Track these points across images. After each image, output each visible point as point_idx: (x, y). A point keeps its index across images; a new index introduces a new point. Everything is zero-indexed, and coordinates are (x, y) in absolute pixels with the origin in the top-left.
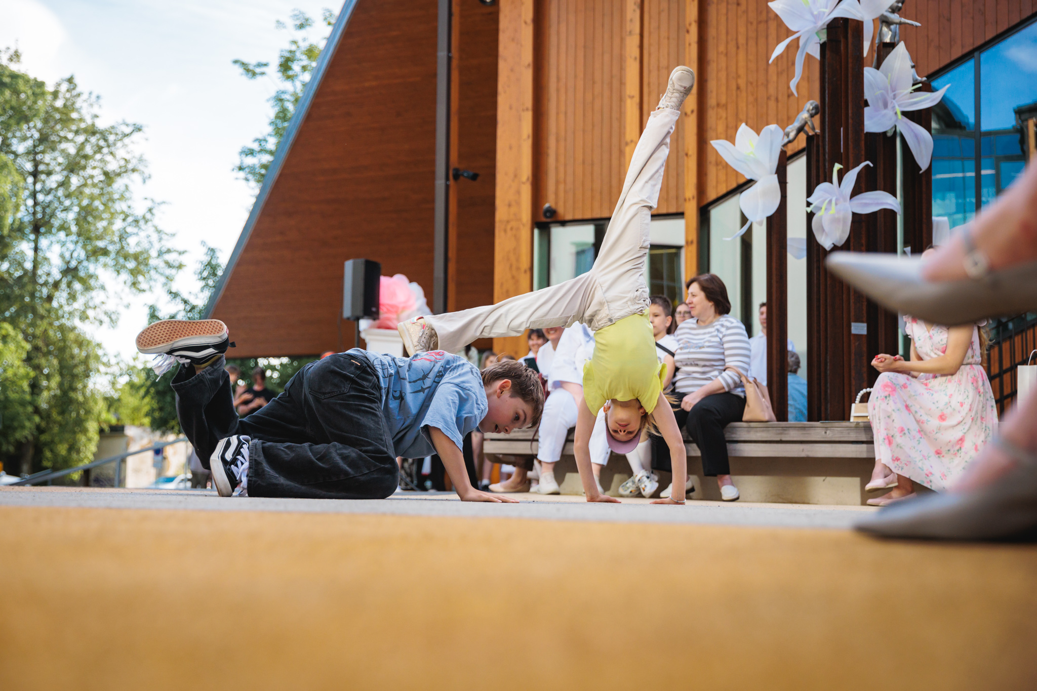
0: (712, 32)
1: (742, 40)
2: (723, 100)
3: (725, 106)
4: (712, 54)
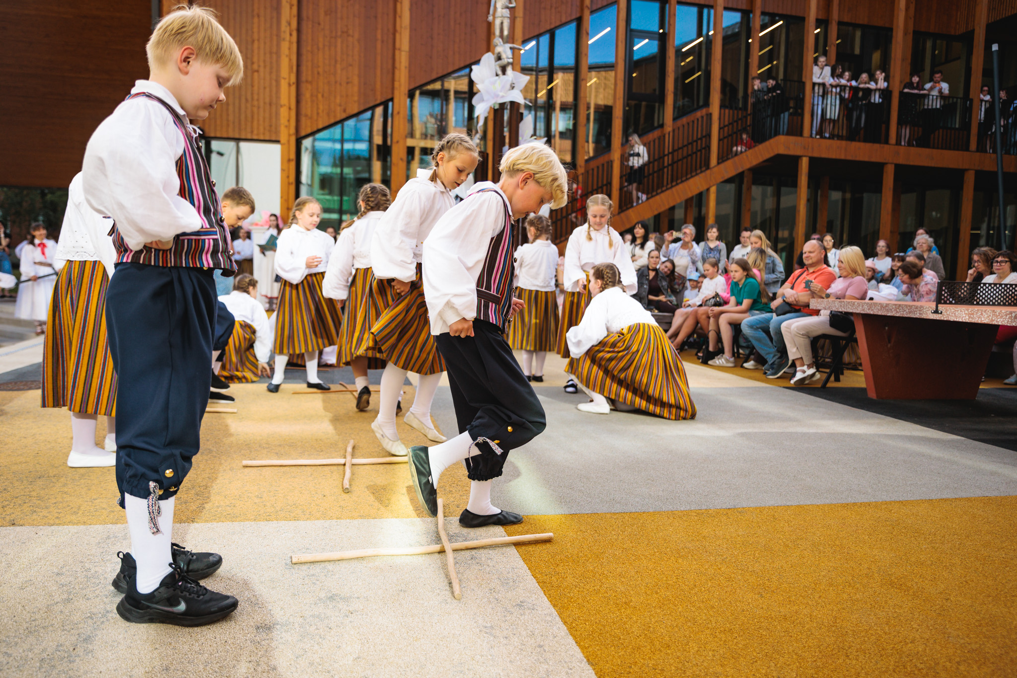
0: (304, 37)
1: (321, 45)
2: (310, 79)
3: (311, 83)
4: (304, 51)
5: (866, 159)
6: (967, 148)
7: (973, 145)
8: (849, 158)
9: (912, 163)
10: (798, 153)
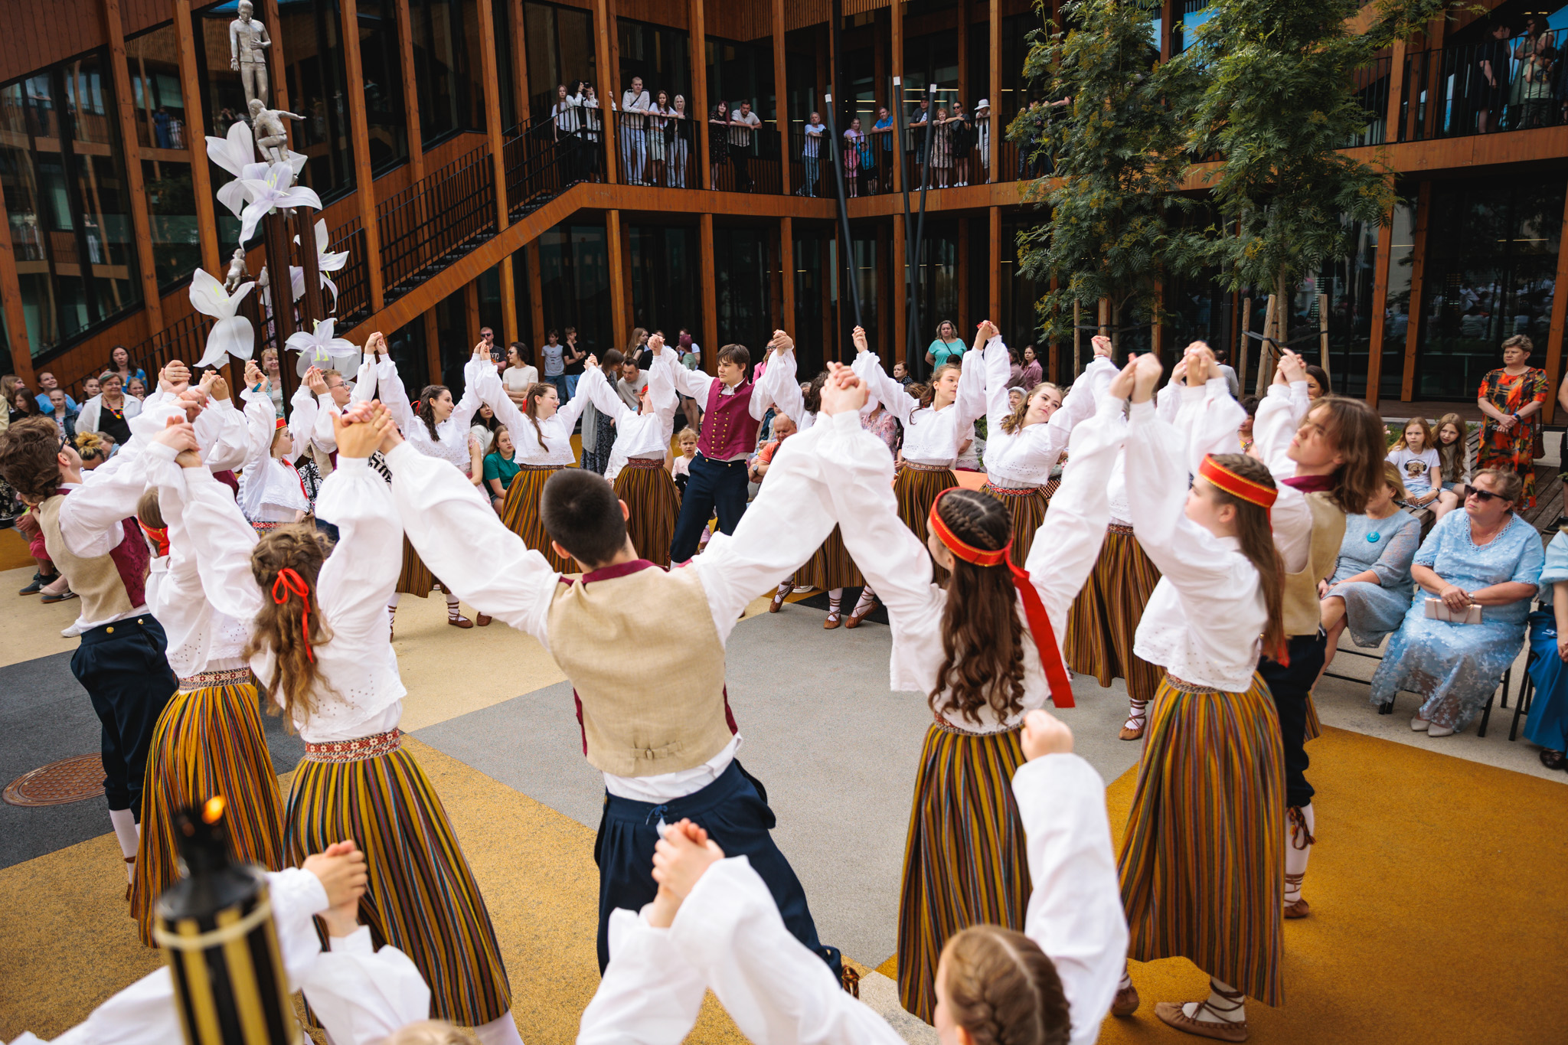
5: (681, 210)
6: (780, 192)
7: (787, 189)
8: (663, 209)
9: (729, 213)
10: (606, 206)
